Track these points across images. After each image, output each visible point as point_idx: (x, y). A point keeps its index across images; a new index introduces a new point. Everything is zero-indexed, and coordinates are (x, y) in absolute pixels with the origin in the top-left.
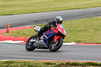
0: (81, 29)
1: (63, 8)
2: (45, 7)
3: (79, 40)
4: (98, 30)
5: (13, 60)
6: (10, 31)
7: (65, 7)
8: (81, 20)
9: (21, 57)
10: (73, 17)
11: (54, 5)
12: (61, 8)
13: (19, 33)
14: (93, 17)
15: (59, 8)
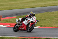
0: (42, 19)
1: (32, 6)
2: (22, 6)
3: (41, 25)
4: (52, 19)
5: (4, 36)
6: (2, 20)
7: (34, 6)
8: (43, 13)
9: (8, 35)
10: (38, 12)
11: (27, 5)
12: (31, 6)
13: (7, 21)
14: (50, 12)
15: (30, 6)
